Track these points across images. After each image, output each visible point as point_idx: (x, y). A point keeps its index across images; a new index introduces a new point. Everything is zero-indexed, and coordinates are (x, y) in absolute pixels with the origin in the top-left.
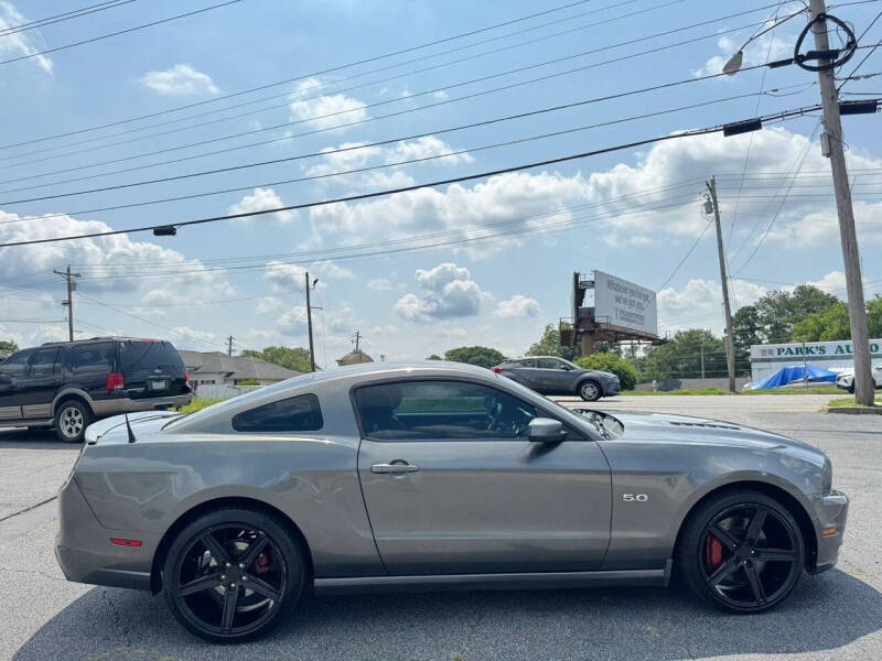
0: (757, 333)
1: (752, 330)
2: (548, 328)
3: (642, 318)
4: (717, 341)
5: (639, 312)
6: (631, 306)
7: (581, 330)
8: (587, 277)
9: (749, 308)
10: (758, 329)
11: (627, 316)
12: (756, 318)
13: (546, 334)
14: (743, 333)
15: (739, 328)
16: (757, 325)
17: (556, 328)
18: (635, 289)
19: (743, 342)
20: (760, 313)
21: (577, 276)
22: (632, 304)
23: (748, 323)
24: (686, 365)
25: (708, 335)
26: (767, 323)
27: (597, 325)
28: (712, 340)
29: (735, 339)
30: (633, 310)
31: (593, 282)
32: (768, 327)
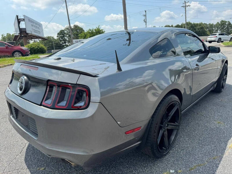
0: (65, 37)
1: (64, 36)
2: (2, 35)
3: (39, 32)
4: (55, 40)
5: (39, 30)
6: (36, 28)
7: (23, 35)
8: (21, 17)
9: (63, 30)
10: (65, 36)
11: (35, 31)
12: (65, 33)
13: (2, 38)
14: (62, 37)
15: (61, 36)
16: (65, 35)
17: (6, 35)
18: (36, 23)
19: (62, 40)
20: (65, 32)
21: (17, 16)
22: (36, 27)
23: (63, 34)
24: (48, 46)
25: (53, 37)
26: (67, 35)
27: (27, 34)
28: (54, 39)
29: (60, 39)
30: (37, 29)
31: (24, 19)
32: (67, 36)
